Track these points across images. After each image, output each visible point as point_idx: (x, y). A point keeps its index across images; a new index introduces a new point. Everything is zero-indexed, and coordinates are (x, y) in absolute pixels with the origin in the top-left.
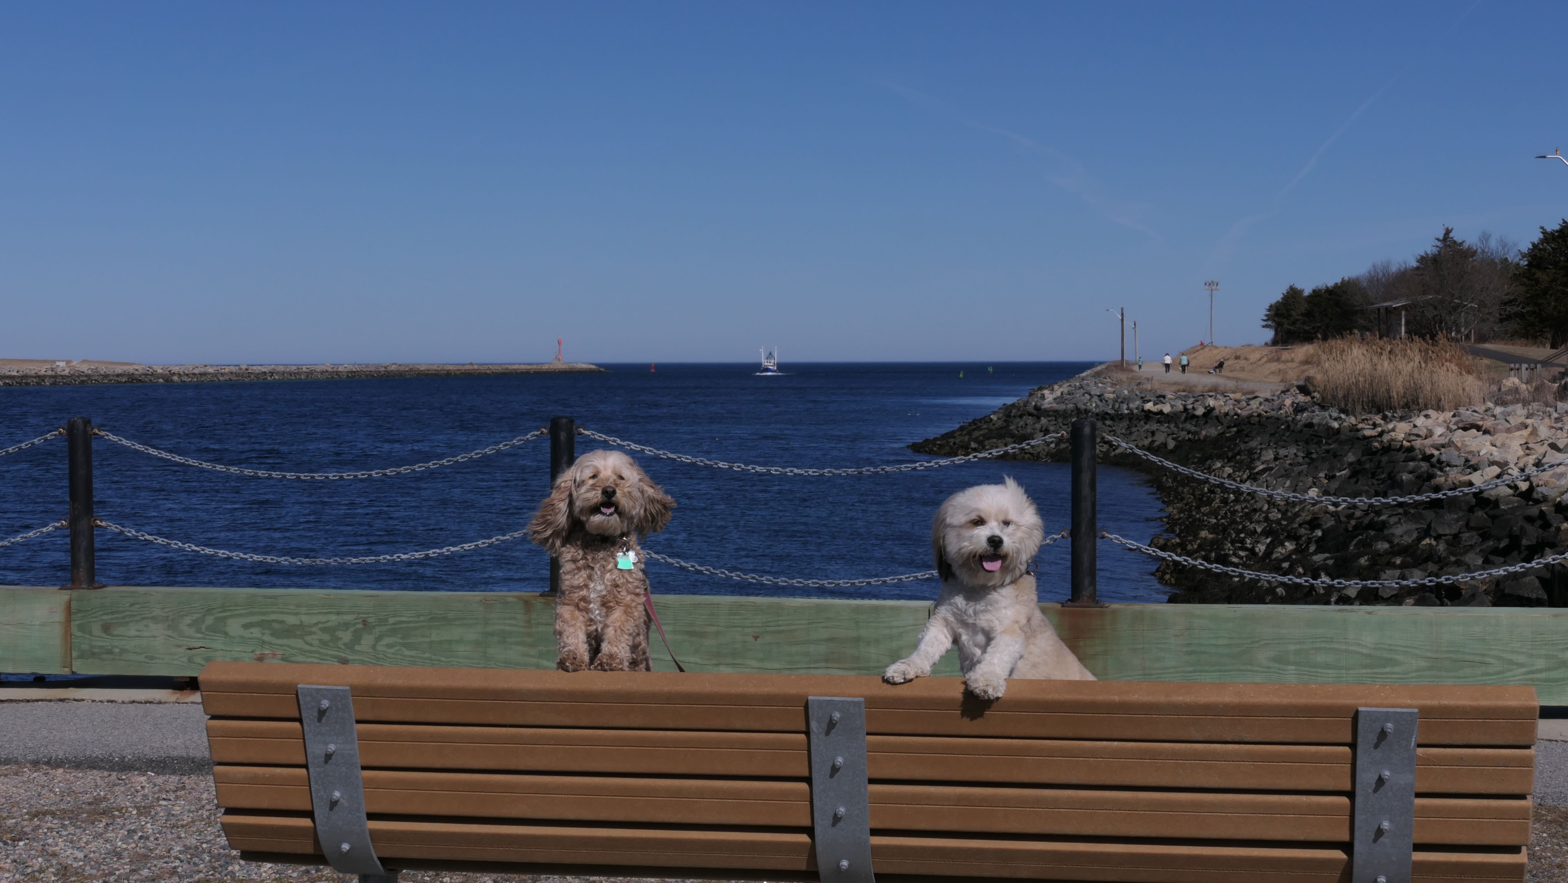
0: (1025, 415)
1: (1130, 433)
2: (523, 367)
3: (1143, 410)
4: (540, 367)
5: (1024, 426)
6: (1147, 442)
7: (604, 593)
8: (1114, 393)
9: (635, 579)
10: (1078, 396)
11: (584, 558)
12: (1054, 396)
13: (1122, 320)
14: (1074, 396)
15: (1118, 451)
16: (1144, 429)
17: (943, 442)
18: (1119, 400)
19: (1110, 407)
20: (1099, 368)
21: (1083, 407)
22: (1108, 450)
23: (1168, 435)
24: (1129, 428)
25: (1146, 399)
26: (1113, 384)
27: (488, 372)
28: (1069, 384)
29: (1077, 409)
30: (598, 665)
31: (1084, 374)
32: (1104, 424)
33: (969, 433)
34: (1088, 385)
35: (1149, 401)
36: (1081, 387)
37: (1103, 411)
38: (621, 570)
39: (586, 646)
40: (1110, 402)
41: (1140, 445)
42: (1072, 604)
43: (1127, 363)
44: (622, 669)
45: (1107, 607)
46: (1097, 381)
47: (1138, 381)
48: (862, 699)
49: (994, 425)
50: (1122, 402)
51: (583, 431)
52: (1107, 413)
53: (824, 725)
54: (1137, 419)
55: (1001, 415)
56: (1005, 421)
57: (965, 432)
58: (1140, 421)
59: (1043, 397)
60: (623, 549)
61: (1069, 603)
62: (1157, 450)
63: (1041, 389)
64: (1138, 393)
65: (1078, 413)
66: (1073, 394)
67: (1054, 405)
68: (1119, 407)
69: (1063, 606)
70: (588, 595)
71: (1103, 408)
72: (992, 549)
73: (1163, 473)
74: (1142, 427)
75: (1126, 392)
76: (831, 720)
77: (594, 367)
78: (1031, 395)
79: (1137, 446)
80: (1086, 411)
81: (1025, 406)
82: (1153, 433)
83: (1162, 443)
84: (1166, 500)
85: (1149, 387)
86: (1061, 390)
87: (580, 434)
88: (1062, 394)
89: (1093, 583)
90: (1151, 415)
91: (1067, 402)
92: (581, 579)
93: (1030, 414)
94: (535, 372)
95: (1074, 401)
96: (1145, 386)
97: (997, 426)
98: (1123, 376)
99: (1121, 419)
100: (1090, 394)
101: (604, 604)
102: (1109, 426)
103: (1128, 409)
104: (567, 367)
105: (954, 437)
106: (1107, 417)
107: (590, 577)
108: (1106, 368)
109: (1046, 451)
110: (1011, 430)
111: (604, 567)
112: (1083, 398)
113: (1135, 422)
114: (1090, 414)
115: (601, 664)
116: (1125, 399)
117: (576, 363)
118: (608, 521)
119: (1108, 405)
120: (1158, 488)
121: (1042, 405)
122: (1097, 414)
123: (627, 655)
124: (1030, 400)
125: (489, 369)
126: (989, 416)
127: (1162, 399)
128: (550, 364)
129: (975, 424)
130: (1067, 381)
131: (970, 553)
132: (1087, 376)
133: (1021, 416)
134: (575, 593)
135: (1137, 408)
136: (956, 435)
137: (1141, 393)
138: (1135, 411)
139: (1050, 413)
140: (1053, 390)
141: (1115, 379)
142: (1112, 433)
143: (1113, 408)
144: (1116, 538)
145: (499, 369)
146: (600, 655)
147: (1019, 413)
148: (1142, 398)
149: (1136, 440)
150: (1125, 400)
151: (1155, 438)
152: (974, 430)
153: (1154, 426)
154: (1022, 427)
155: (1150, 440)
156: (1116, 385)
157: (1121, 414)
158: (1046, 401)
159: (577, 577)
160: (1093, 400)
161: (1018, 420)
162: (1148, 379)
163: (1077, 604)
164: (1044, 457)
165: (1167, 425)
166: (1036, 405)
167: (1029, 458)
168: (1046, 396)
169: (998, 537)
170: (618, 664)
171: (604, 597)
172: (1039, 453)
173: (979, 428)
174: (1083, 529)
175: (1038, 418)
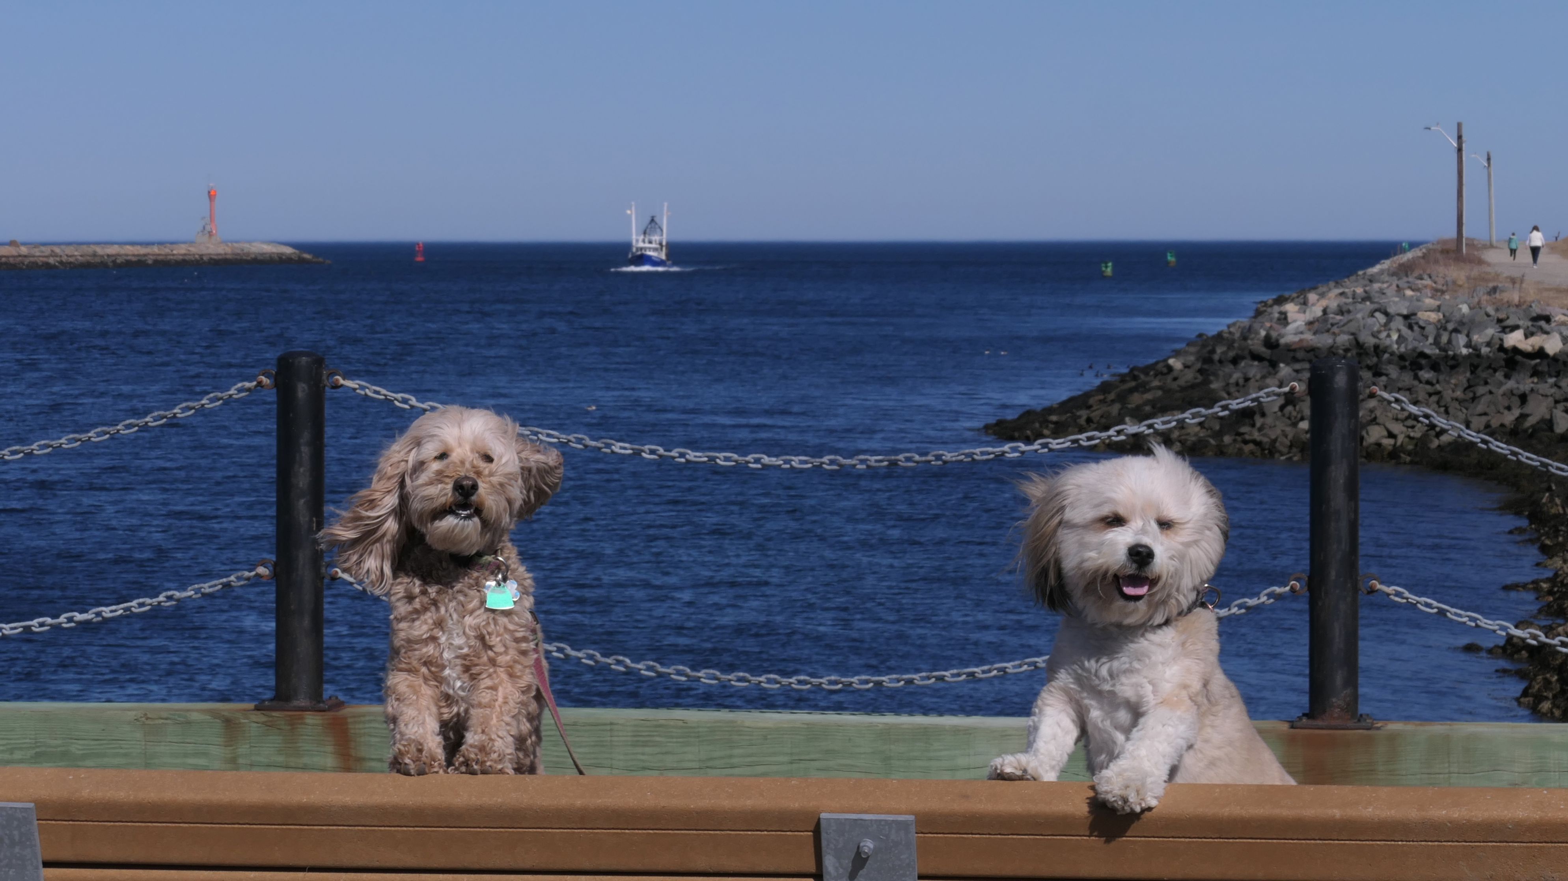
0: (1243, 358)
1: (1474, 399)
2: (129, 250)
3: (1502, 349)
4: (167, 251)
5: (1241, 382)
6: (1509, 418)
7: (465, 650)
8: (1438, 309)
9: (517, 624)
10: (1359, 316)
11: (424, 593)
12: (1309, 316)
13: (1460, 150)
14: (1351, 317)
15: (1445, 438)
16: (1504, 388)
17: (1064, 418)
18: (1450, 326)
19: (1431, 340)
20: (1409, 255)
21: (1371, 341)
22: (1425, 435)
23: (1557, 402)
24: (1469, 387)
25: (1509, 322)
26: (1437, 290)
27: (51, 261)
28: (1340, 290)
29: (1359, 345)
30: (461, 764)
31: (1376, 269)
32: (1416, 377)
33: (1122, 398)
34: (1382, 292)
35: (1515, 328)
36: (1367, 298)
37: (1414, 349)
38: (493, 611)
39: (439, 739)
40: (1431, 331)
41: (1495, 423)
42: (1311, 722)
43: (1471, 245)
44: (501, 772)
45: (1378, 729)
46: (1402, 283)
47: (1491, 285)
48: (911, 818)
49: (1175, 379)
50: (1456, 331)
51: (342, 382)
52: (1423, 355)
53: (847, 863)
54: (1489, 367)
55: (1192, 358)
56: (1200, 371)
57: (1112, 396)
58: (1495, 371)
59: (1284, 319)
60: (496, 575)
61: (1304, 720)
62: (1531, 436)
63: (1280, 301)
64: (1490, 310)
65: (1359, 355)
66: (1349, 312)
67: (1308, 337)
68: (1450, 341)
69: (1292, 727)
70: (437, 654)
71: (1414, 342)
72: (1134, 566)
73: (1544, 485)
74: (1501, 384)
75: (1465, 309)
76: (858, 853)
77: (288, 250)
78: (1258, 313)
79: (1488, 429)
80: (1378, 350)
81: (1245, 338)
82: (1523, 398)
83: (1542, 420)
84: (1548, 542)
85: (1516, 297)
86: (1324, 303)
87: (336, 386)
88: (1325, 311)
89: (1352, 681)
90: (1519, 358)
91: (1335, 329)
92: (425, 628)
93: (1256, 357)
94: (156, 262)
95: (1352, 327)
96: (1506, 296)
97: (1182, 382)
98: (1457, 273)
99: (1453, 367)
100: (1386, 314)
101: (468, 668)
102: (1428, 382)
103: (1468, 345)
104: (228, 250)
105: (1089, 407)
106: (1423, 362)
107: (440, 624)
108: (1424, 257)
109: (1290, 437)
110: (1213, 390)
111: (463, 606)
112: (1370, 321)
113: (1484, 375)
114: (1386, 356)
115: (467, 763)
116: (1461, 323)
117: (250, 242)
118: (463, 528)
119: (1427, 337)
120: (1534, 517)
121: (1281, 336)
122: (1402, 357)
123: (509, 751)
124: (1256, 326)
125: (53, 254)
126: (1166, 360)
127: (1542, 323)
128: (191, 243)
129: (1135, 378)
130: (1338, 284)
131: (1097, 571)
132: (1382, 272)
133: (1235, 361)
134: (415, 650)
135: (1488, 344)
136: (1091, 401)
137: (1497, 310)
138: (1485, 350)
139: (1300, 355)
140: (1305, 303)
141: (1440, 281)
142: (1434, 398)
143: (1437, 343)
144: (1398, 594)
145: (76, 254)
146: (463, 747)
147: (1231, 354)
148: (1500, 321)
149: (1485, 414)
150: (1463, 326)
151: (1527, 410)
152: (1132, 391)
153: (1524, 383)
154: (1237, 384)
155: (1516, 412)
156: (1443, 292)
157: (1454, 357)
158: (1291, 328)
159: (417, 623)
160: (1393, 325)
161: (1229, 368)
162: (1513, 281)
163: (1319, 723)
164: (1285, 450)
165: (1552, 380)
166: (1268, 338)
167: (1252, 453)
168: (1290, 316)
169: (1146, 547)
170: (495, 762)
171: (464, 657)
172: (1274, 441)
173: (1142, 388)
174: (1333, 574)
175: (1274, 365)
